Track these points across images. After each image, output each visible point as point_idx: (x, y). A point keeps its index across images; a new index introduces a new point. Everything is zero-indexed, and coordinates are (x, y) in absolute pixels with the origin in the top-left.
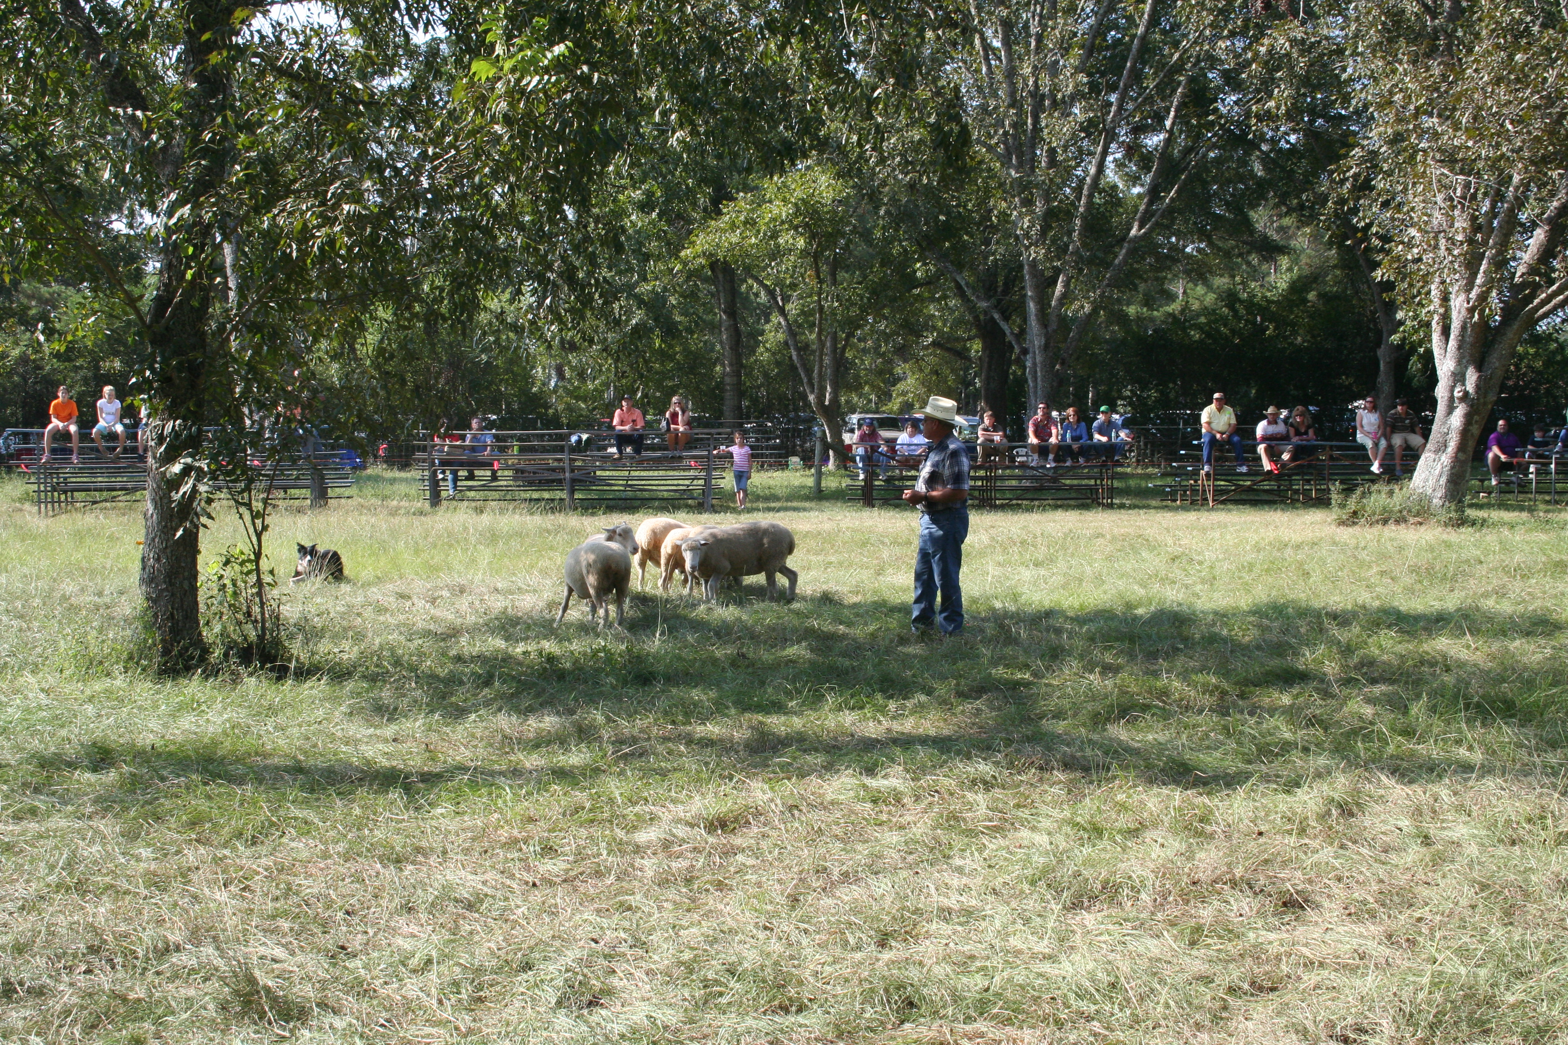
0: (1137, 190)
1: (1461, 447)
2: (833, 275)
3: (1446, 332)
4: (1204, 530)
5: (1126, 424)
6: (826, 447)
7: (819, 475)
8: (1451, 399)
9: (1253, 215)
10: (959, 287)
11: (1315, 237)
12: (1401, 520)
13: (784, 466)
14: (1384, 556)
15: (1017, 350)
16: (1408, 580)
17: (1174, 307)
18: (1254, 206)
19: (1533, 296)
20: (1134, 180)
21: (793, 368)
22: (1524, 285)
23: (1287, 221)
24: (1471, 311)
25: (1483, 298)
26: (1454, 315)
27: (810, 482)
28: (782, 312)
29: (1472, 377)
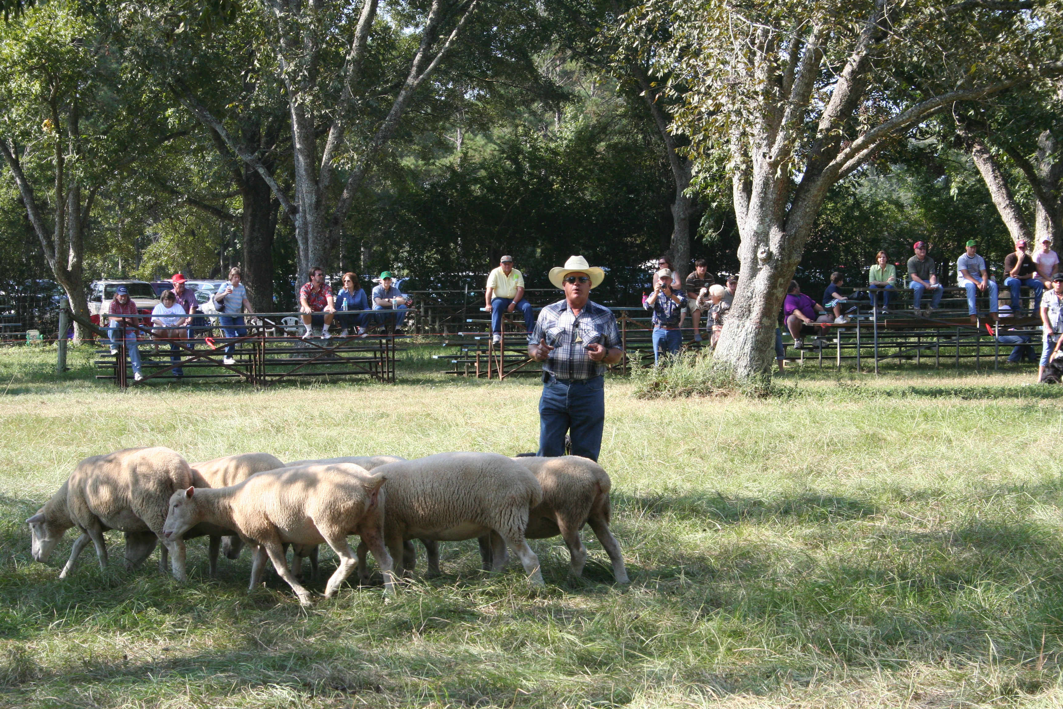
0: (409, 31)
1: (766, 312)
2: (74, 123)
3: (747, 188)
4: (497, 407)
5: (404, 288)
6: (71, 318)
7: (64, 349)
8: (755, 260)
9: (536, 58)
10: (217, 136)
11: (604, 84)
12: (705, 392)
13: (21, 340)
14: (688, 433)
15: (283, 207)
16: (717, 459)
17: (454, 159)
18: (537, 49)
19: (837, 150)
20: (408, 19)
21: (30, 229)
22: (827, 138)
23: (571, 65)
24: (774, 166)
25: (785, 152)
26: (756, 170)
27: (53, 359)
28: (16, 164)
29: (775, 236)
